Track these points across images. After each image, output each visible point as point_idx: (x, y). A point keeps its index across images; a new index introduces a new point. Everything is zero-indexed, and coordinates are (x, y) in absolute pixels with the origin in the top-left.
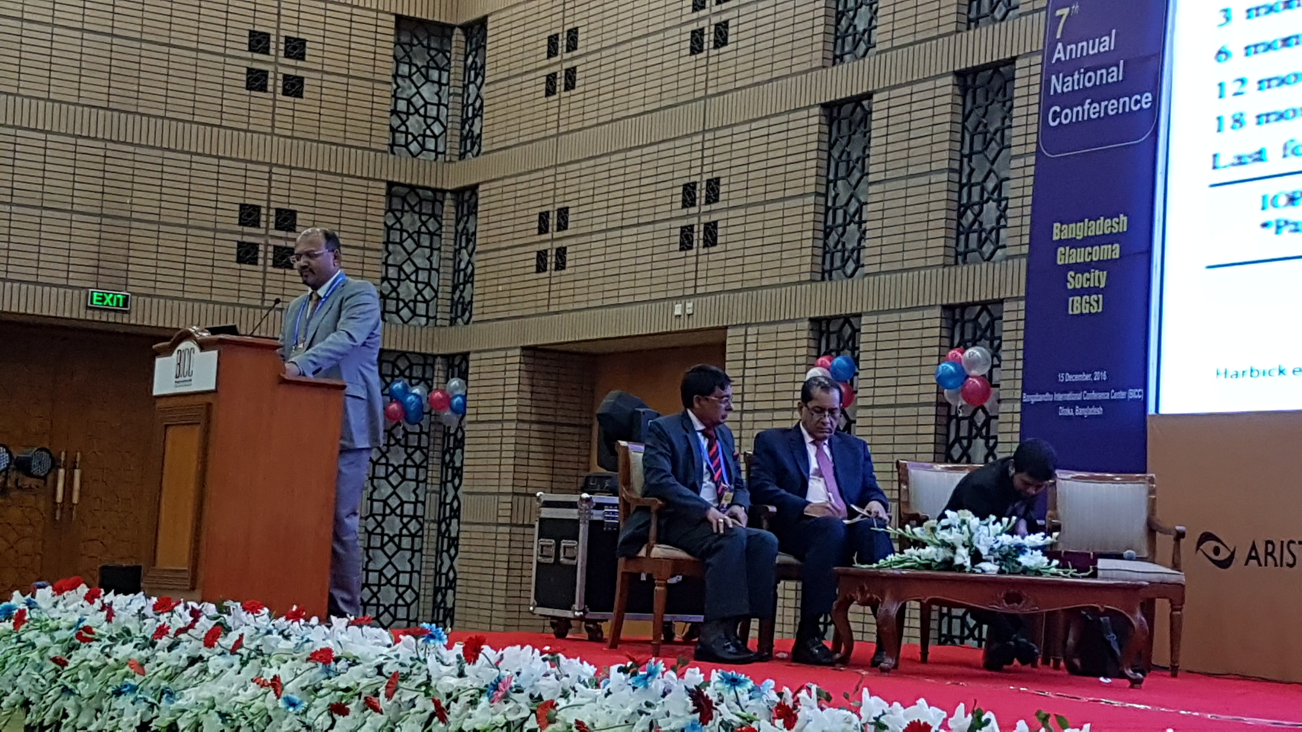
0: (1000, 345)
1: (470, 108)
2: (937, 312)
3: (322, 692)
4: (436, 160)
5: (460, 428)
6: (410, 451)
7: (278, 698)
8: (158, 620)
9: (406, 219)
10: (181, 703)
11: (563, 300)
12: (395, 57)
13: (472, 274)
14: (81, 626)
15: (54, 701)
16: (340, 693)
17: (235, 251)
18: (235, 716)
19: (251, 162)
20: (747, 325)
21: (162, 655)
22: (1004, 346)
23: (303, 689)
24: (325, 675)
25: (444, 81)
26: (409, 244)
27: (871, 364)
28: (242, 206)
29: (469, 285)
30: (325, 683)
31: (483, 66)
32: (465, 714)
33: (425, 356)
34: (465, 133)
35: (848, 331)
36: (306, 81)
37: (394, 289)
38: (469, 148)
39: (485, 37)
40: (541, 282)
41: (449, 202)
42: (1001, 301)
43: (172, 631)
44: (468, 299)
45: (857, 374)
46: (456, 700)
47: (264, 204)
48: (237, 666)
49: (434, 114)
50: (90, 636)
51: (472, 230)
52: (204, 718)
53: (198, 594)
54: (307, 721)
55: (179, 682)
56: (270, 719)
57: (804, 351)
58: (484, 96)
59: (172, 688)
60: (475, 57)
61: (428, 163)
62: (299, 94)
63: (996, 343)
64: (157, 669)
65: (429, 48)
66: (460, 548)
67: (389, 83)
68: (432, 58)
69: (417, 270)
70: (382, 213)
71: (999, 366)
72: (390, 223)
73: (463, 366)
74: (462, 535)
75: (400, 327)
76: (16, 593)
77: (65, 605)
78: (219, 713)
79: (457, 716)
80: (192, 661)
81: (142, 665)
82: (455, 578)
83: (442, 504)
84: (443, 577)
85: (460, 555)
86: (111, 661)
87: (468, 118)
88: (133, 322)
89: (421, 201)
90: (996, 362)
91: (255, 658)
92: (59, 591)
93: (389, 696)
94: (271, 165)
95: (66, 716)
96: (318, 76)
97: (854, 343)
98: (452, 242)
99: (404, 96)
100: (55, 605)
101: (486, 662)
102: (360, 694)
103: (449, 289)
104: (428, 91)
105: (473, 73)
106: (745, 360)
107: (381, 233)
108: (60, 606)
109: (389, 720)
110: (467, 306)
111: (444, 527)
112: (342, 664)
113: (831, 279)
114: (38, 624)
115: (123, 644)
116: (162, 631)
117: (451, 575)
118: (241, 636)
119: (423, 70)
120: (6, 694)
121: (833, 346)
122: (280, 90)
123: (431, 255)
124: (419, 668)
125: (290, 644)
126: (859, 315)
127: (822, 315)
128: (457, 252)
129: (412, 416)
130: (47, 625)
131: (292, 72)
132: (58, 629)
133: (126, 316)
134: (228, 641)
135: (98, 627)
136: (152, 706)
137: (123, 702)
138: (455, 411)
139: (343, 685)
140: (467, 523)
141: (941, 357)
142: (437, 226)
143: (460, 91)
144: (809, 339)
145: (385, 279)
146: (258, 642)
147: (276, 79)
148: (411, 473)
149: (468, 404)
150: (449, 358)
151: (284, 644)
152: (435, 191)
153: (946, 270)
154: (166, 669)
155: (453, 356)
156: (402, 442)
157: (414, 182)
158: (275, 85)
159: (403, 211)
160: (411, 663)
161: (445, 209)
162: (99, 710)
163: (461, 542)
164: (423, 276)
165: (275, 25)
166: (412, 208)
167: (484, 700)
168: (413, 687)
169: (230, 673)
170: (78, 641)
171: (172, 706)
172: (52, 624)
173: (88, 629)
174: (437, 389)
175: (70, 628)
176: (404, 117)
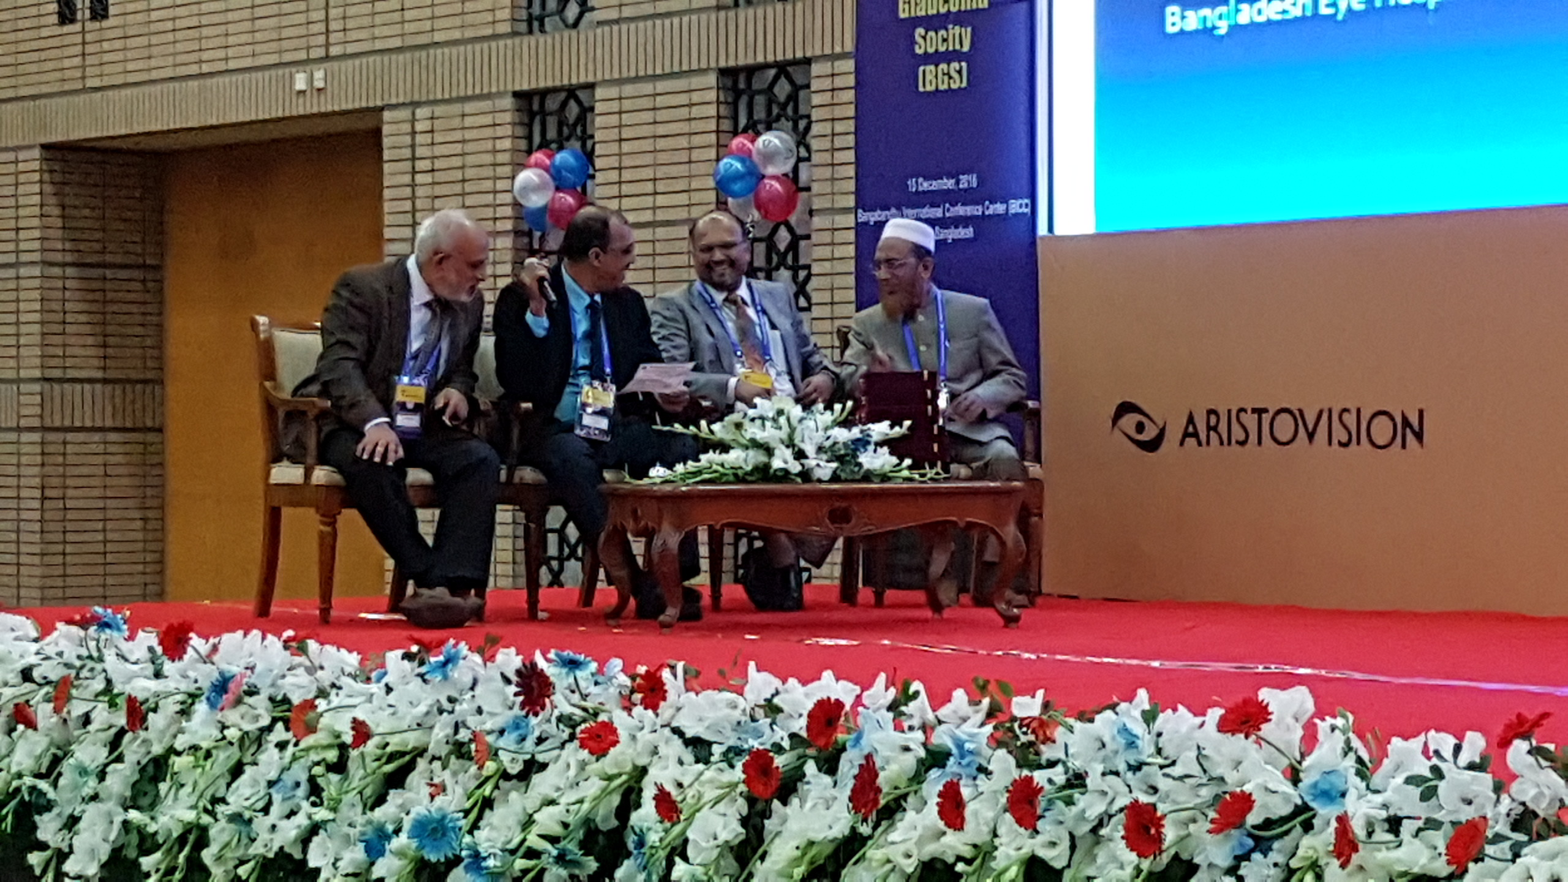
0: (808, 128)
2: (712, 79)
11: (107, 69)
20: (415, 104)
22: (815, 129)
27: (614, 162)
35: (573, 109)
40: (67, 40)
42: (807, 62)
45: (593, 177)
57: (507, 144)
63: (802, 124)
71: (808, 159)
90: (803, 153)
97: (584, 131)
106: (414, 159)
113: (542, 30)
121: (552, 134)
126: (591, 86)
127: (533, 86)
141: (722, 149)
144: (514, 124)
153: (722, 14)
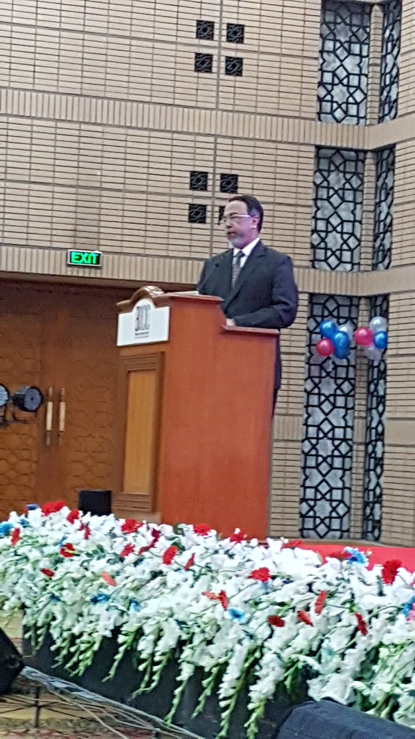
1: (388, 77)
3: (261, 606)
4: (358, 124)
5: (383, 361)
6: (339, 382)
7: (226, 610)
8: (126, 539)
9: (332, 177)
10: (145, 612)
12: (321, 35)
13: (391, 225)
14: (64, 543)
15: (45, 606)
16: (277, 607)
17: (187, 212)
18: (190, 623)
19: (199, 134)
21: (130, 569)
23: (246, 602)
24: (264, 591)
25: (365, 53)
26: (335, 200)
28: (193, 174)
29: (388, 234)
30: (264, 598)
31: (399, 39)
32: (385, 629)
33: (350, 298)
34: (383, 98)
36: (245, 61)
37: (323, 240)
38: (386, 112)
39: (400, 12)
41: (370, 161)
43: (137, 549)
44: (387, 246)
46: (376, 616)
47: (211, 170)
48: (191, 581)
49: (356, 83)
50: (71, 552)
51: (390, 185)
52: (164, 625)
53: (158, 516)
54: (250, 631)
55: (144, 593)
56: (219, 628)
58: (400, 65)
59: (138, 598)
60: (392, 30)
61: (351, 127)
62: (239, 73)
64: (126, 581)
65: (351, 25)
66: (385, 467)
67: (316, 59)
68: (354, 34)
69: (342, 222)
70: (311, 173)
72: (318, 182)
73: (384, 306)
74: (386, 455)
75: (328, 274)
76: (13, 514)
77: (52, 525)
78: (177, 620)
79: (378, 631)
80: (155, 575)
81: (113, 577)
82: (381, 495)
83: (369, 428)
84: (371, 493)
85: (385, 473)
86: (88, 574)
87: (386, 86)
88: (104, 276)
89: (345, 161)
91: (205, 574)
92: (47, 512)
93: (318, 612)
94: (216, 136)
95: (54, 619)
96: (255, 56)
98: (373, 196)
99: (329, 69)
100: (44, 524)
101: (402, 583)
102: (294, 608)
103: (371, 238)
104: (350, 63)
105: (390, 45)
107: (310, 191)
108: (48, 525)
109: (319, 632)
110: (387, 253)
111: (370, 448)
112: (278, 582)
114: (30, 541)
115: (99, 559)
116: (129, 549)
117: (378, 491)
118: (193, 555)
119: (346, 45)
120: (7, 599)
122: (223, 71)
123: (355, 209)
124: (344, 587)
125: (233, 563)
128: (378, 204)
129: (341, 352)
130: (37, 542)
131: (232, 54)
132: (45, 545)
133: (99, 271)
134: (182, 559)
135: (77, 544)
136: (122, 613)
137: (99, 609)
138: (378, 346)
139: (279, 600)
140: (390, 445)
142: (359, 182)
143: (378, 61)
145: (315, 231)
146: (208, 560)
147: (219, 61)
148: (340, 401)
149: (390, 340)
150: (372, 299)
151: (230, 564)
152: (357, 151)
154: (133, 582)
155: (376, 297)
156: (333, 375)
157: (339, 145)
158: (219, 67)
159: (329, 171)
160: (336, 582)
161: (366, 167)
162: (81, 615)
163: (386, 461)
164: (348, 227)
165: (218, 14)
166: (337, 168)
167: (401, 617)
168: (339, 605)
169: (185, 587)
170: (62, 556)
171: (139, 614)
172: (42, 541)
173: (70, 546)
174: (362, 328)
175: (56, 544)
176: (329, 87)
